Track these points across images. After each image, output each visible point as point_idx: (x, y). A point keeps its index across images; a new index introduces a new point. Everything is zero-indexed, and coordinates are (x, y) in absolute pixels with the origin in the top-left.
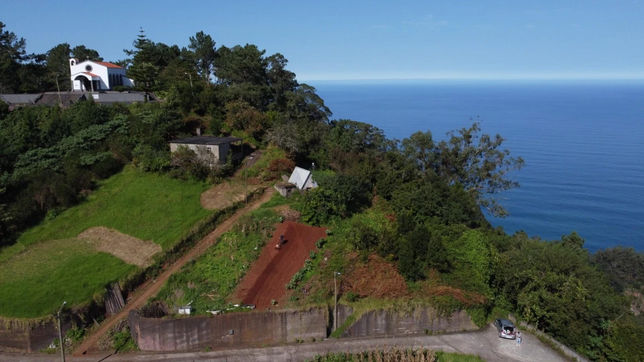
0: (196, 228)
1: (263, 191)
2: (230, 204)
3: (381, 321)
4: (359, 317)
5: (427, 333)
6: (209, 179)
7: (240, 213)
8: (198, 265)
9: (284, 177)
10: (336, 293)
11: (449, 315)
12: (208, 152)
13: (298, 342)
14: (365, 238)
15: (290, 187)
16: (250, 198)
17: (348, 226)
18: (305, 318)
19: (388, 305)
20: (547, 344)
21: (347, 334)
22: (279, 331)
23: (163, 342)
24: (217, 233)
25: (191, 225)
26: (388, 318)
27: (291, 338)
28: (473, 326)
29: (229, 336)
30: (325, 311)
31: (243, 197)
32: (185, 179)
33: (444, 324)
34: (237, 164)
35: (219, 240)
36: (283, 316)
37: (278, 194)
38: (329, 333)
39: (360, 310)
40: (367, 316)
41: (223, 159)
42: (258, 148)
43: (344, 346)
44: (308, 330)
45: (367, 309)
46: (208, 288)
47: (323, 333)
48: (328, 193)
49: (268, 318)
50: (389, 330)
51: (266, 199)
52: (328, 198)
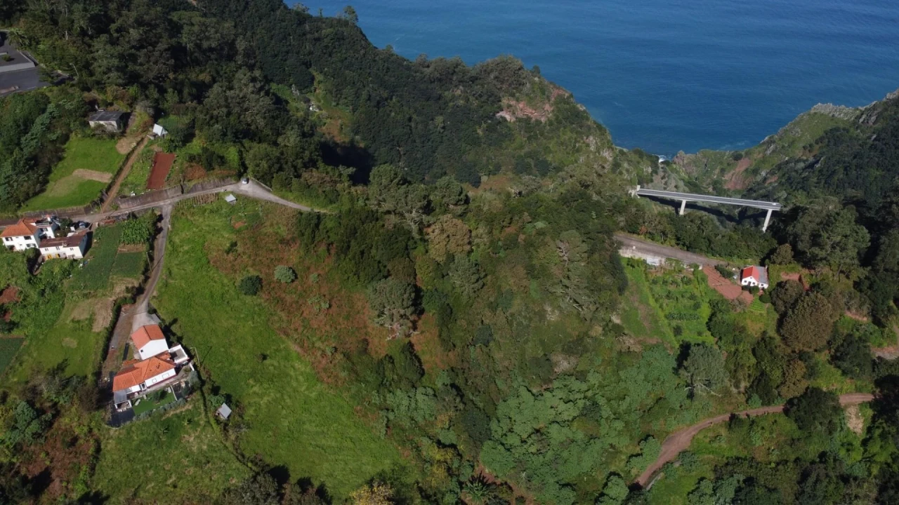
0: (121, 163)
1: (142, 139)
2: (131, 149)
3: (200, 186)
4: (192, 186)
5: (217, 187)
6: (116, 138)
7: (136, 152)
8: (129, 178)
9: (150, 129)
10: (182, 180)
11: (224, 180)
12: (111, 124)
13: (173, 197)
14: (190, 158)
15: (155, 135)
16: (138, 144)
17: (184, 150)
18: (173, 190)
19: (201, 181)
20: (258, 184)
21: (188, 192)
22: (165, 195)
23: (128, 205)
24: (130, 163)
25: (119, 163)
26: (202, 185)
27: (170, 196)
28: (234, 182)
29: (149, 199)
30: (180, 187)
31: (135, 144)
32: (104, 139)
33: (223, 183)
34: (126, 125)
35: (132, 167)
36: (166, 190)
37: (150, 139)
38: (183, 192)
39: (191, 184)
40: (194, 185)
41: (119, 127)
42: (132, 111)
43: (188, 196)
44: (175, 193)
45: (193, 183)
46: (136, 186)
47: (180, 193)
48: (173, 138)
49: (161, 192)
50: (203, 188)
51: (145, 142)
52: (173, 141)
